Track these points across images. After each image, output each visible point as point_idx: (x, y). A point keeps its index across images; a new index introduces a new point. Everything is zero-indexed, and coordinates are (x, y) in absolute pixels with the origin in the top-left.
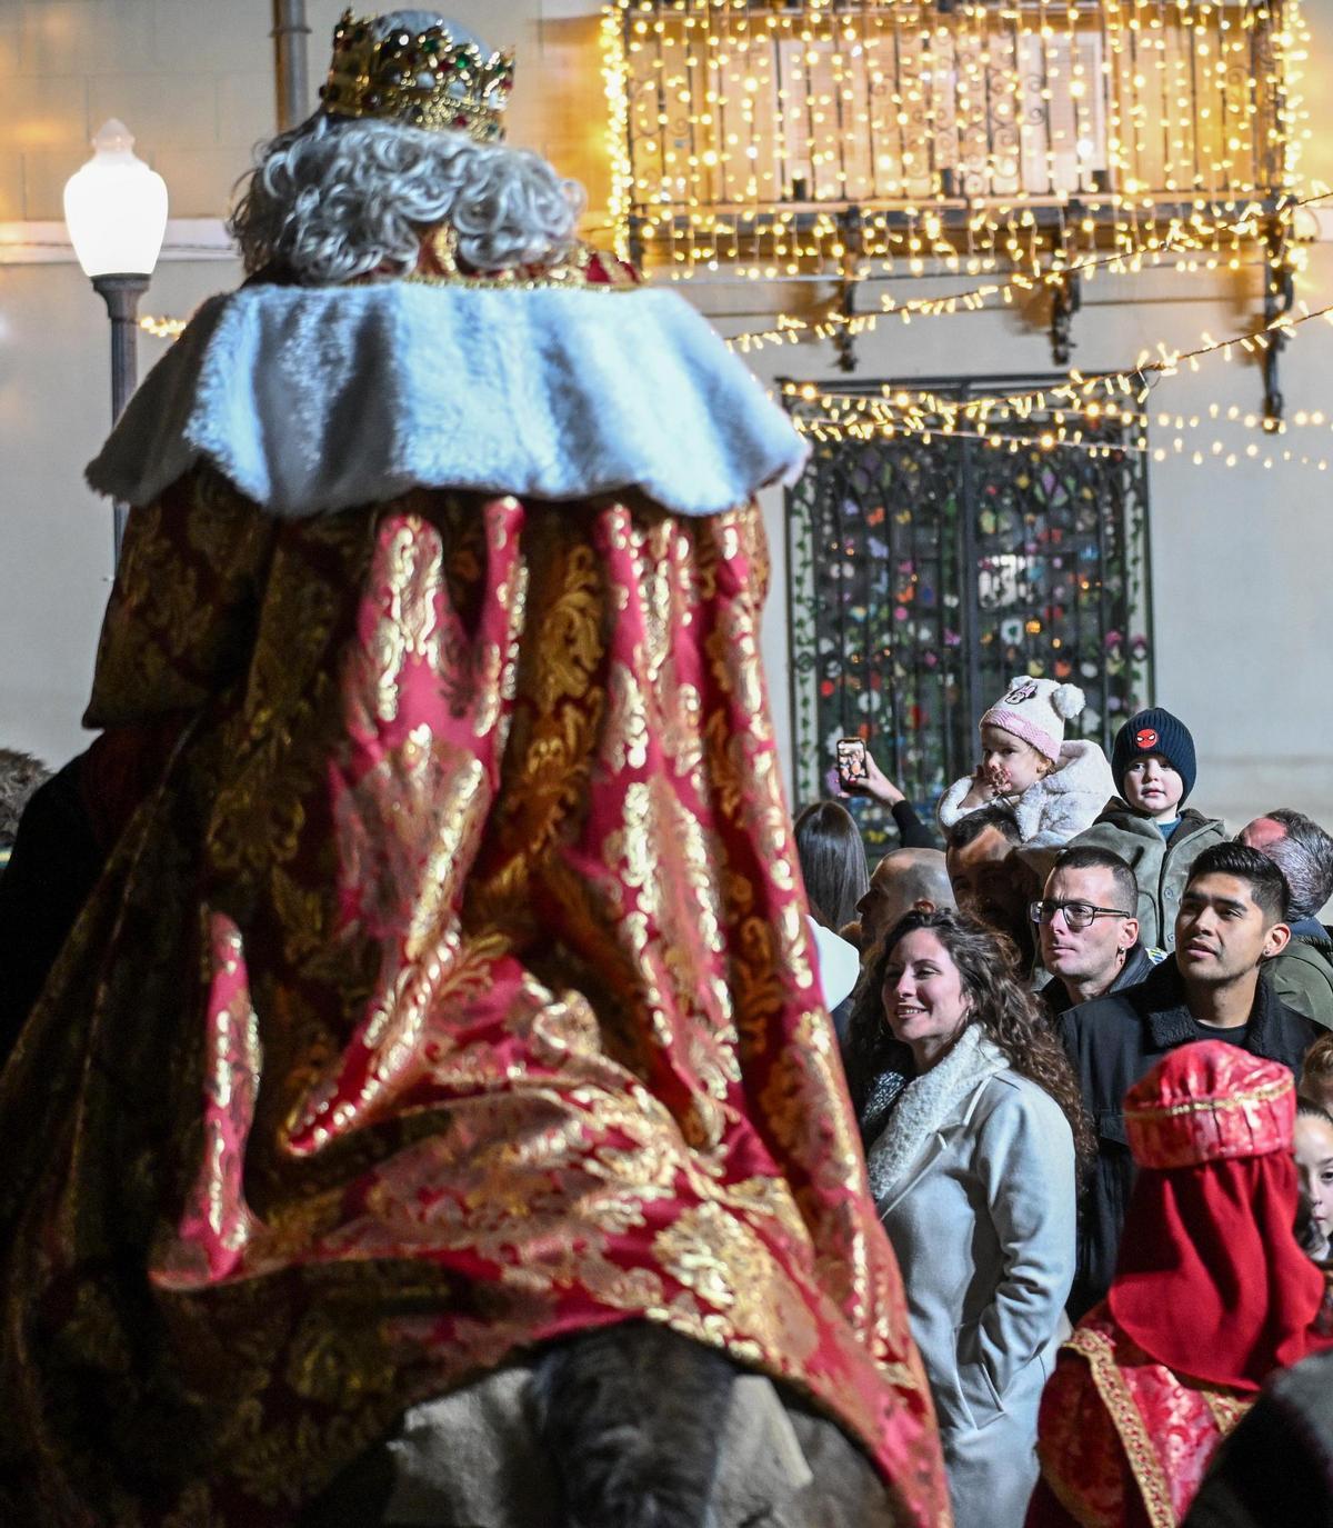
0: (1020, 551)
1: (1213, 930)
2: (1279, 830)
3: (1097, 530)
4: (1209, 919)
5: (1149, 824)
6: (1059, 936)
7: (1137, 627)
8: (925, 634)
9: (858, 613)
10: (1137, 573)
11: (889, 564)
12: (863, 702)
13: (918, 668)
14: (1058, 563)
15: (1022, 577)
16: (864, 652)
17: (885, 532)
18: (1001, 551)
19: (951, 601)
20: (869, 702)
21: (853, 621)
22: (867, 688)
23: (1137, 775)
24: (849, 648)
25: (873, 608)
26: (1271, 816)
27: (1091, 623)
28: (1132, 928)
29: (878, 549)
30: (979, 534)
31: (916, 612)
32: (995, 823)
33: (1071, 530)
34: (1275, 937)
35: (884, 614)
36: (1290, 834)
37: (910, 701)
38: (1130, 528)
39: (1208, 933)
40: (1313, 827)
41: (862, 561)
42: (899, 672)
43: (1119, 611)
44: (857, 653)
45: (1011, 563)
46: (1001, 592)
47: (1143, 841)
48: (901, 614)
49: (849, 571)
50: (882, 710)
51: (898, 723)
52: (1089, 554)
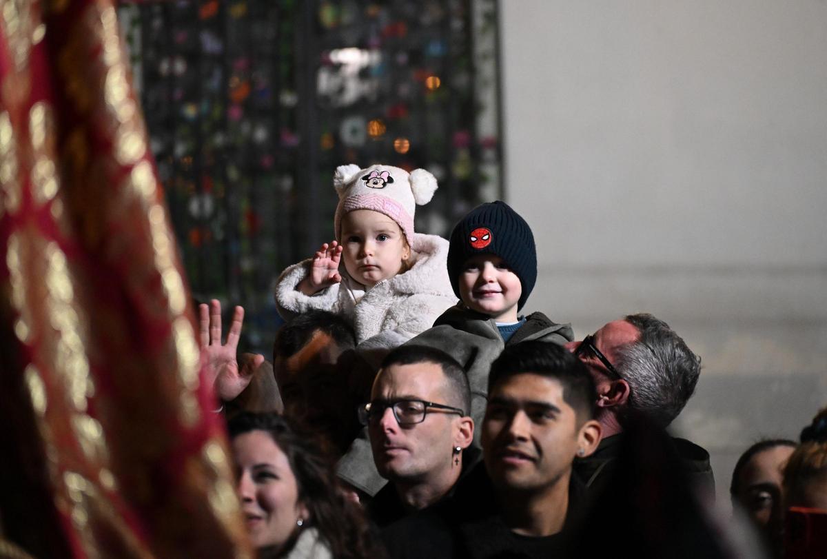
0: (362, 45)
1: (527, 436)
2: (632, 334)
3: (444, 24)
4: (522, 425)
5: (487, 324)
6: (390, 435)
7: (486, 126)
8: (261, 134)
9: (190, 111)
10: (487, 69)
11: (222, 60)
12: (194, 207)
13: (253, 171)
14: (402, 58)
15: (364, 73)
16: (195, 153)
17: (218, 25)
18: (342, 46)
19: (288, 99)
20: (201, 206)
21: (183, 120)
22: (199, 191)
23: (472, 277)
24: (180, 149)
25: (205, 107)
26: (630, 319)
27: (436, 122)
28: (467, 427)
29: (210, 43)
30: (319, 29)
31: (252, 111)
32: (325, 328)
33: (415, 24)
34: (587, 436)
35: (217, 112)
36: (643, 340)
37: (244, 205)
38: (479, 22)
39: (523, 439)
40: (670, 336)
41: (194, 56)
42: (233, 173)
43: (468, 110)
44: (187, 154)
45: (352, 58)
46: (341, 90)
47: (478, 341)
48: (235, 113)
49: (180, 67)
50: (215, 215)
51: (232, 231)
52: (435, 49)
